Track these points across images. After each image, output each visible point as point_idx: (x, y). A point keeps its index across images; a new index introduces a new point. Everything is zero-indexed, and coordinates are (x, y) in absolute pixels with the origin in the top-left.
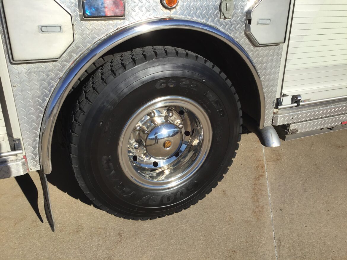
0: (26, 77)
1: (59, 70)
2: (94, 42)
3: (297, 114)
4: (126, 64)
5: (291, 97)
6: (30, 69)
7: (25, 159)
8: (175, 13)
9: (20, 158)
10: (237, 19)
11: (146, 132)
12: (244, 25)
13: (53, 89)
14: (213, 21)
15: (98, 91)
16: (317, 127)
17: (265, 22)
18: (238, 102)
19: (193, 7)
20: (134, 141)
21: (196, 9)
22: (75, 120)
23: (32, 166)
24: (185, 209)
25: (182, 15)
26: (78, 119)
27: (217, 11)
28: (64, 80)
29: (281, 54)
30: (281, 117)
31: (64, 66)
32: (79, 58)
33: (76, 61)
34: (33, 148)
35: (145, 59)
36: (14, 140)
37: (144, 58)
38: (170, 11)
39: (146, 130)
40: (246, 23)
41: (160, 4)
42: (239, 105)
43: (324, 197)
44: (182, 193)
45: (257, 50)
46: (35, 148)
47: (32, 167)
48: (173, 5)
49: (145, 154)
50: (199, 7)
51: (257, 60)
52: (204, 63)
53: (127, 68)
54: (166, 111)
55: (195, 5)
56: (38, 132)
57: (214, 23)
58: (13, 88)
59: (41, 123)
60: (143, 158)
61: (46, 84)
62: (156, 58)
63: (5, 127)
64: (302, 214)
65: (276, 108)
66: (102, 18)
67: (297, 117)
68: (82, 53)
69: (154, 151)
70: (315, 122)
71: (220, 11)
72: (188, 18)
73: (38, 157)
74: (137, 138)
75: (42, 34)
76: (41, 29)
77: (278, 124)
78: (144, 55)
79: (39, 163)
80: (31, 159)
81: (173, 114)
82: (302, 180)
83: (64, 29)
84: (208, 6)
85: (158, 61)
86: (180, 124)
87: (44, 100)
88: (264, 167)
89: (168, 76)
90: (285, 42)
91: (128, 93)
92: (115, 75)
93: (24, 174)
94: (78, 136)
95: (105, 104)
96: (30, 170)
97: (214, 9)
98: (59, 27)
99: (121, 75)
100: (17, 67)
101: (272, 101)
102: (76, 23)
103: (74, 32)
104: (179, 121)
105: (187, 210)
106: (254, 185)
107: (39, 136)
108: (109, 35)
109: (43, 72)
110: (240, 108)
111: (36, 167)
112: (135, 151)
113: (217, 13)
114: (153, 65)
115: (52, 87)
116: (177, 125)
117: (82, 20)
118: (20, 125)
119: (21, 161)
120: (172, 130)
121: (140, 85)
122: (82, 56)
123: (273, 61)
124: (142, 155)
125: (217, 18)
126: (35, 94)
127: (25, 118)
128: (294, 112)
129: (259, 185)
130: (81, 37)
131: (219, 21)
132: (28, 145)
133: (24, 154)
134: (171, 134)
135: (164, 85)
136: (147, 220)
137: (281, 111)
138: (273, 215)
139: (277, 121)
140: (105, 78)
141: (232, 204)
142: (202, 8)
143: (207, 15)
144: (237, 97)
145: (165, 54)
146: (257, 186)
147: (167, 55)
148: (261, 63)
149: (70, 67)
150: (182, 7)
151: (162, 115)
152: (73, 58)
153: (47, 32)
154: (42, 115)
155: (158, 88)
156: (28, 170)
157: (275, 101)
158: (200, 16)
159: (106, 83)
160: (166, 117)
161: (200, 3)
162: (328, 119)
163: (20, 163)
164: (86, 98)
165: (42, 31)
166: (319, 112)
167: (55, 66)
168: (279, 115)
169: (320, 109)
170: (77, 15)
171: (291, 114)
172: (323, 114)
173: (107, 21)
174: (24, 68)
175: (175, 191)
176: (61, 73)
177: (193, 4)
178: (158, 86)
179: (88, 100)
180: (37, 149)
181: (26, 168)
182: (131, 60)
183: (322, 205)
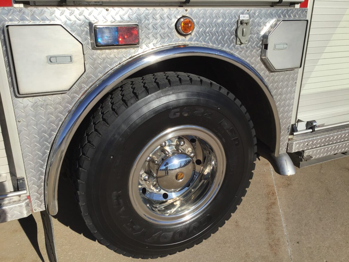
0: (31, 111)
1: (68, 103)
2: (106, 72)
3: (311, 140)
4: (138, 93)
5: (306, 123)
6: (37, 102)
7: (29, 199)
8: (191, 40)
9: (24, 199)
10: (252, 45)
11: (156, 162)
12: (260, 50)
13: (61, 123)
14: (228, 46)
15: (109, 123)
16: (331, 152)
17: (281, 46)
18: (253, 130)
19: (208, 33)
20: (144, 172)
21: (212, 34)
22: (84, 154)
23: (36, 206)
24: (197, 244)
25: (198, 41)
26: (87, 153)
27: (232, 37)
28: (73, 113)
29: (297, 79)
30: (297, 144)
31: (73, 98)
32: (90, 89)
33: (87, 92)
34: (38, 186)
35: (159, 87)
36: (17, 180)
37: (157, 86)
38: (186, 38)
39: (157, 161)
40: (262, 48)
41: (175, 30)
42: (254, 132)
43: (340, 227)
44: (195, 228)
45: (272, 76)
46: (40, 187)
47: (36, 208)
48: (189, 31)
49: (154, 186)
50: (215, 33)
51: (272, 86)
52: (219, 90)
53: (139, 97)
54: (177, 139)
55: (211, 30)
56: (44, 169)
57: (230, 49)
58: (18, 123)
59: (47, 160)
60: (152, 189)
61: (54, 117)
62: (170, 86)
63: (8, 165)
64: (320, 247)
65: (291, 135)
66: (115, 47)
67: (312, 144)
68: (93, 84)
69: (164, 183)
70: (329, 147)
71: (236, 36)
72: (203, 44)
73: (43, 197)
74: (147, 169)
75: (51, 65)
76: (50, 60)
77: (293, 151)
78: (158, 84)
79: (44, 203)
80: (36, 199)
81: (184, 142)
82: (315, 208)
83: (74, 59)
84: (224, 31)
85: (172, 89)
86: (191, 153)
87: (50, 135)
88: (275, 193)
89: (182, 105)
90: (301, 66)
91: (140, 124)
92: (127, 105)
93: (28, 216)
94: (86, 171)
95: (116, 136)
96: (34, 211)
97: (229, 34)
98: (70, 57)
99: (133, 105)
100: (23, 101)
101: (287, 127)
102: (87, 52)
103: (85, 62)
104: (190, 149)
105: (199, 245)
106: (267, 214)
107: (44, 174)
108: (121, 64)
109: (51, 105)
110: (255, 136)
111: (41, 208)
112: (144, 183)
113: (233, 38)
114: (166, 94)
115: (60, 121)
116: (188, 154)
117: (93, 48)
118: (24, 163)
119: (24, 202)
120: (183, 160)
121: (153, 116)
122: (93, 86)
123: (288, 86)
124: (152, 186)
125: (232, 44)
126: (41, 129)
127: (30, 155)
128: (309, 138)
129: (272, 214)
130: (92, 67)
131: (235, 47)
132: (33, 184)
133: (28, 194)
134: (183, 164)
135: (178, 115)
136: (157, 258)
137: (296, 137)
138: (290, 248)
139: (293, 148)
140: (116, 108)
141: (246, 238)
142: (218, 34)
143: (223, 40)
144: (251, 124)
145: (179, 81)
146: (271, 215)
147: (181, 82)
148: (276, 88)
149: (80, 98)
150: (197, 33)
151: (173, 143)
152: (83, 89)
153: (56, 62)
154: (49, 151)
155: (171, 118)
156: (32, 211)
157: (290, 128)
158: (216, 42)
159: (117, 114)
160: (177, 146)
161: (216, 29)
162: (342, 144)
163: (23, 204)
164: (96, 130)
165: (51, 62)
166: (334, 137)
167: (63, 99)
168: (294, 141)
169: (334, 135)
170: (88, 44)
171: (306, 140)
172: (338, 139)
173: (120, 49)
174: (30, 101)
175: (188, 226)
176: (70, 106)
177: (209, 29)
178: (172, 116)
179: (98, 133)
180: (43, 188)
181: (29, 209)
182: (144, 89)
183: (340, 236)
